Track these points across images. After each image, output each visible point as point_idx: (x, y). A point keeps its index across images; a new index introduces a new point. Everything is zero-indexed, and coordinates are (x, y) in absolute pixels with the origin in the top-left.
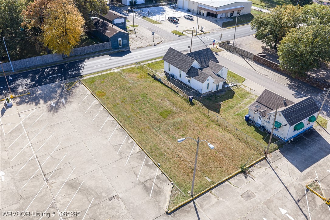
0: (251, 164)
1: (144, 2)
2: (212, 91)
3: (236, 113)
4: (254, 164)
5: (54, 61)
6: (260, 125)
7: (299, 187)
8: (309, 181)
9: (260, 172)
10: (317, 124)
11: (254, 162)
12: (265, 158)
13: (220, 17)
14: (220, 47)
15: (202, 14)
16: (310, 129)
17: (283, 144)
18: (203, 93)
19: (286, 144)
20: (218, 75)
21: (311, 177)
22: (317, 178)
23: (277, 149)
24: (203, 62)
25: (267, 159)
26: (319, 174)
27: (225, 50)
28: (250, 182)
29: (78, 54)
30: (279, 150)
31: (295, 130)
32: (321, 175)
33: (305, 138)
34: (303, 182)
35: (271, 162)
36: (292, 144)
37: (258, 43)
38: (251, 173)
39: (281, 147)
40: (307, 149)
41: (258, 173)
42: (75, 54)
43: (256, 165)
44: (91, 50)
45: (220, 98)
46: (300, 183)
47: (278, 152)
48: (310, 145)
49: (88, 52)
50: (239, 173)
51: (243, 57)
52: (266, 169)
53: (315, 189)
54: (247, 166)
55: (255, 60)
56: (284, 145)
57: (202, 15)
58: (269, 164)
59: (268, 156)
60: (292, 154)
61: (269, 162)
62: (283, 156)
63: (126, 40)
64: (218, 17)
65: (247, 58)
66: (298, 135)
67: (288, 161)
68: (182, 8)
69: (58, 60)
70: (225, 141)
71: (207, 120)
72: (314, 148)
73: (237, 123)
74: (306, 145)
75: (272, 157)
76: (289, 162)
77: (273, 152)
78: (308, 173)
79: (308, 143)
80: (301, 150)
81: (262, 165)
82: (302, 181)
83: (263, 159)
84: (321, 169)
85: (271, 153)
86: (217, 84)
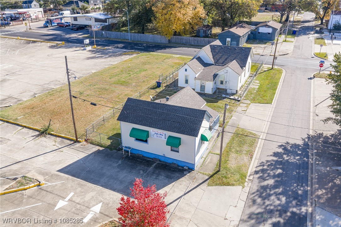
4: (59, 137)
5: (161, 42)
12: (77, 141)
16: (184, 167)
19: (121, 152)
23: (101, 146)
24: (223, 59)
25: (76, 143)
28: (26, 139)
29: (183, 42)
30: (101, 149)
35: (71, 147)
38: (42, 138)
39: (111, 149)
42: (181, 42)
44: (196, 42)
47: (97, 148)
48: (134, 172)
49: (193, 44)
50: (39, 131)
52: (54, 145)
54: (53, 132)
56: (118, 150)
58: (67, 146)
59: (83, 143)
62: (89, 153)
63: (235, 43)
67: (81, 158)
69: (164, 42)
74: (133, 168)
75: (82, 146)
80: (115, 165)
85: (91, 144)
86: (203, 83)
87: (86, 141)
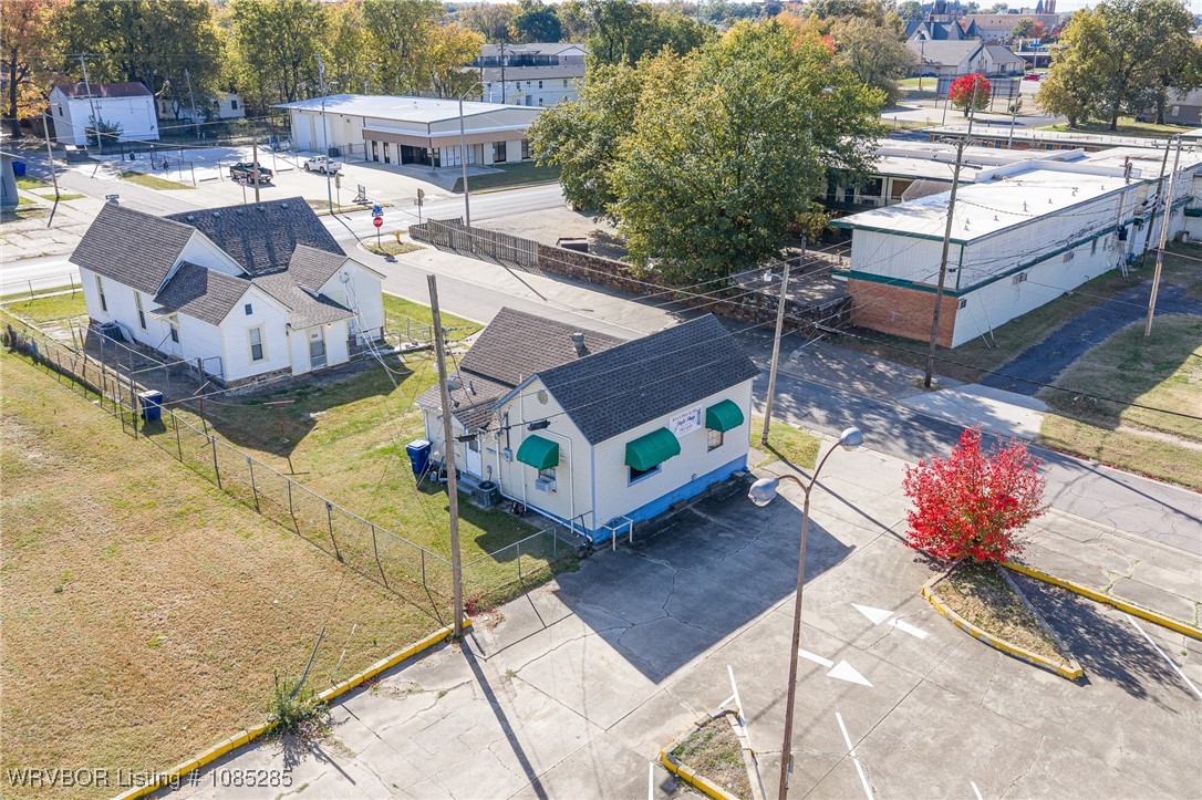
0: (357, 677)
1: (155, 134)
2: (289, 370)
3: (378, 447)
4: (376, 678)
6: (477, 480)
7: (618, 770)
8: (682, 726)
9: (394, 719)
10: (769, 455)
11: (380, 664)
12: (458, 637)
13: (451, 163)
14: (415, 238)
15: (381, 159)
16: (732, 477)
17: (581, 554)
18: (230, 377)
19: (600, 554)
20: (323, 299)
21: (697, 702)
22: (735, 700)
23: (538, 583)
24: (260, 252)
25: (468, 638)
26: (745, 677)
27: (432, 247)
28: (306, 786)
30: (553, 585)
31: (635, 474)
32: (757, 682)
33: (703, 516)
34: (649, 736)
35: (490, 650)
36: (629, 551)
37: (579, 225)
38: (337, 733)
39: (567, 568)
40: (702, 562)
41: (380, 723)
43: (388, 683)
45: (324, 394)
46: (631, 744)
47: (545, 596)
48: (720, 545)
50: (256, 741)
51: (502, 264)
52: (442, 695)
53: (709, 767)
54: (323, 690)
55: (548, 266)
56: (585, 557)
57: (383, 161)
58: (473, 663)
59: (479, 622)
60: (618, 594)
61: (477, 652)
62: (566, 610)
64: (443, 164)
65: (518, 263)
66: (672, 508)
67: (590, 631)
68: (308, 147)
70: (246, 576)
71: (194, 490)
72: (738, 556)
73: (364, 487)
74: (701, 545)
75: (502, 626)
76: (595, 640)
77: (515, 596)
78: (688, 679)
79: (714, 535)
80: (671, 570)
81: (421, 674)
82: (642, 732)
83: (446, 640)
84: (763, 651)
85: (501, 604)
86: (314, 336)
87: (471, 612)
